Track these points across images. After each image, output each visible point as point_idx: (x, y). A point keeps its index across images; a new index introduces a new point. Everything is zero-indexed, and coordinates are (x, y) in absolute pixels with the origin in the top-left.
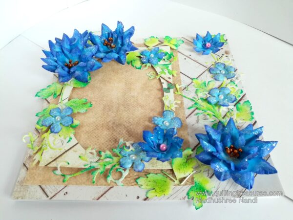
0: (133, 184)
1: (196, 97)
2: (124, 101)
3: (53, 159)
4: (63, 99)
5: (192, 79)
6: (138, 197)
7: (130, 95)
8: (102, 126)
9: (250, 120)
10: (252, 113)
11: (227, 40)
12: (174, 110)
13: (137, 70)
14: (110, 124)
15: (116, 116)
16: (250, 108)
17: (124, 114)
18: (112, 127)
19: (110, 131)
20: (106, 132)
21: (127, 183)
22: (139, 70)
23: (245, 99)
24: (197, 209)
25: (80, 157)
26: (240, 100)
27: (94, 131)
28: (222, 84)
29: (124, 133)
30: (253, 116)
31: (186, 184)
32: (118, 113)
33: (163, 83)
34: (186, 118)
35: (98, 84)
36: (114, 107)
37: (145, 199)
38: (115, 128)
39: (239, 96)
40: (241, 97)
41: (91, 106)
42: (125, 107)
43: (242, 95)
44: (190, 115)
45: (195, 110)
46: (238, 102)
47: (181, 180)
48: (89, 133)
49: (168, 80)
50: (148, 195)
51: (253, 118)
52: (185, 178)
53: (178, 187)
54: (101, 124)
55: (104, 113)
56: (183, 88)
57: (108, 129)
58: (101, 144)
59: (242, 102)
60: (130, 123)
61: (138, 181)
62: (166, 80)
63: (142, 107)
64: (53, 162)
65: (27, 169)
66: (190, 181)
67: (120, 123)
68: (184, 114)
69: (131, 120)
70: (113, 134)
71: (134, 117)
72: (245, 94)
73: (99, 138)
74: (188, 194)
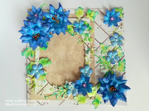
0: (72, 99)
1: (101, 56)
2: (66, 58)
3: (40, 91)
4: (36, 59)
5: (100, 44)
6: (74, 104)
7: (69, 54)
8: (57, 73)
9: (123, 71)
10: (125, 67)
11: (124, 14)
12: (90, 64)
13: (72, 36)
14: (61, 71)
15: (63, 67)
16: (124, 64)
17: (67, 66)
18: (62, 73)
19: (61, 75)
20: (59, 76)
21: (70, 99)
22: (73, 36)
23: (123, 59)
24: (95, 108)
25: (50, 89)
26: (121, 59)
27: (54, 76)
28: (115, 48)
29: (67, 76)
30: (125, 69)
31: (92, 99)
32: (64, 66)
33: (85, 47)
34: (95, 68)
35: (52, 47)
36: (62, 62)
37: (77, 105)
38: (63, 74)
39: (121, 56)
40: (122, 57)
41: (51, 63)
42: (67, 62)
43: (123, 56)
44: (97, 66)
45: (99, 64)
46: (120, 60)
47: (91, 98)
48: (52, 77)
49: (88, 45)
50: (78, 103)
51: (124, 70)
52: (92, 97)
53: (89, 100)
54: (57, 72)
55: (57, 66)
56: (95, 50)
57: (60, 75)
58: (58, 82)
59: (122, 60)
60: (70, 70)
61: (74, 98)
62: (87, 45)
63: (75, 61)
64: (40, 92)
65: (30, 94)
66: (94, 98)
67: (65, 71)
68: (94, 66)
69: (70, 69)
70: (62, 77)
71: (71, 67)
72: (124, 56)
73: (57, 79)
74: (93, 103)
